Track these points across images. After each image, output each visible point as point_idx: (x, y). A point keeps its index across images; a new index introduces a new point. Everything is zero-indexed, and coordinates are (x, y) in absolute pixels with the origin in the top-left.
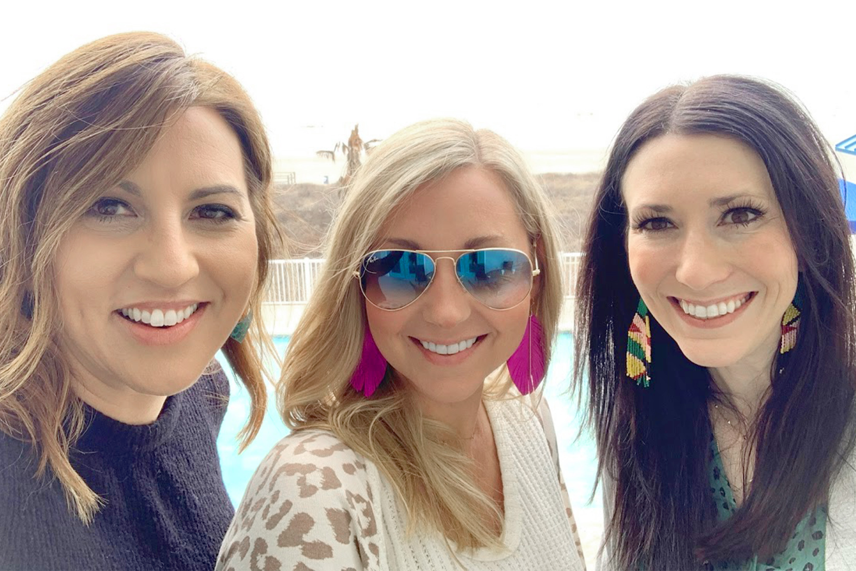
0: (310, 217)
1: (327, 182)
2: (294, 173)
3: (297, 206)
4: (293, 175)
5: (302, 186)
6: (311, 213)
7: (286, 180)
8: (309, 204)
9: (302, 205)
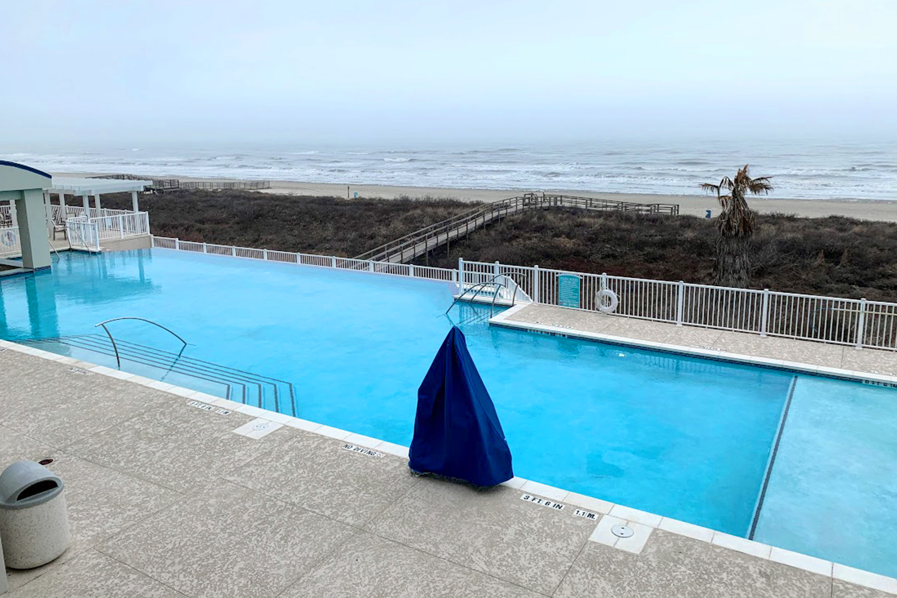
0: (689, 246)
1: (708, 216)
2: (678, 205)
3: (677, 235)
4: (677, 207)
5: (684, 217)
6: (690, 242)
7: (670, 211)
8: (689, 234)
9: (682, 236)
